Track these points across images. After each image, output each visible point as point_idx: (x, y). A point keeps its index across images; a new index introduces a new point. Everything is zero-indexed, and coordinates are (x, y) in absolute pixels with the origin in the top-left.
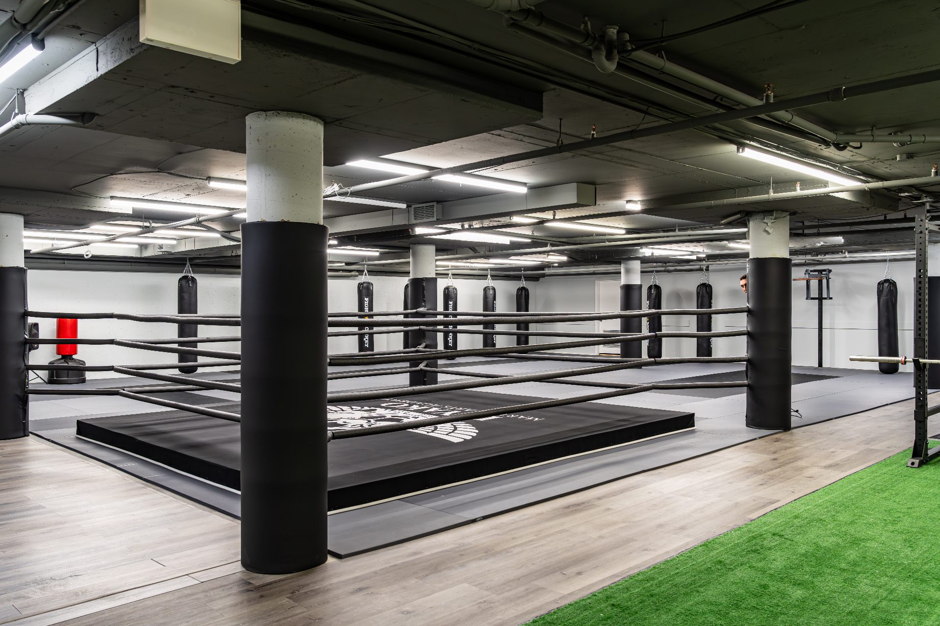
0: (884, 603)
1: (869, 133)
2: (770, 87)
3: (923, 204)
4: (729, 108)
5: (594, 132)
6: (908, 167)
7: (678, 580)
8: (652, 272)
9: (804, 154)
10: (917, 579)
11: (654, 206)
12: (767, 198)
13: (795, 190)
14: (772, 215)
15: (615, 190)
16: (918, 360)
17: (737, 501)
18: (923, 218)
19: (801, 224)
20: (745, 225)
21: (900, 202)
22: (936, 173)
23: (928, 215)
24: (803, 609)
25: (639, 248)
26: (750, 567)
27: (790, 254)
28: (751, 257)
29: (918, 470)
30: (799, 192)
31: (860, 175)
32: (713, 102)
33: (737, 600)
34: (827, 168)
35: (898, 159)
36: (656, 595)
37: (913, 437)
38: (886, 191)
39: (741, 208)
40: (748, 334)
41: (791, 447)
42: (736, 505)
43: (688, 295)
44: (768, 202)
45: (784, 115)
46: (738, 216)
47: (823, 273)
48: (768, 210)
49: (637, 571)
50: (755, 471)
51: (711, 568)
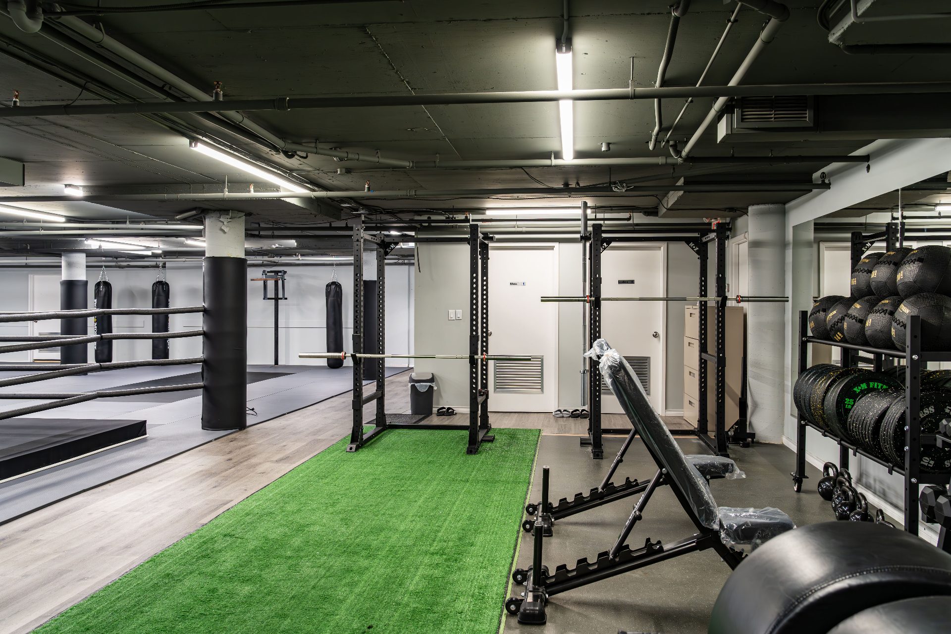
0: (323, 580)
1: (313, 145)
2: (219, 84)
3: (360, 215)
4: (178, 99)
5: (18, 100)
6: (346, 181)
7: (119, 605)
8: (101, 267)
9: (257, 158)
10: (350, 552)
11: (98, 194)
12: (222, 197)
13: (249, 192)
14: (228, 214)
15: (51, 172)
16: (355, 355)
17: (190, 507)
18: (360, 228)
19: (257, 226)
20: (201, 222)
21: (342, 211)
22: (369, 189)
23: (363, 225)
24: (250, 604)
25: (84, 239)
26: (199, 574)
27: (246, 255)
28: (207, 255)
29: (355, 454)
30: (252, 194)
31: (307, 183)
32: (161, 90)
33: (184, 612)
34: (279, 174)
35: (339, 173)
36: (92, 627)
37: (351, 424)
38: (330, 201)
39: (199, 205)
40: (204, 334)
41: (246, 446)
42: (189, 511)
43: (143, 293)
44: (223, 200)
45: (234, 115)
46: (194, 212)
47: (279, 274)
48: (224, 209)
49: (69, 606)
50: (209, 474)
51: (157, 584)
